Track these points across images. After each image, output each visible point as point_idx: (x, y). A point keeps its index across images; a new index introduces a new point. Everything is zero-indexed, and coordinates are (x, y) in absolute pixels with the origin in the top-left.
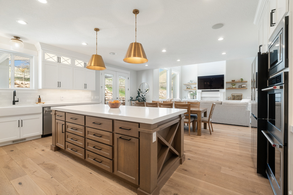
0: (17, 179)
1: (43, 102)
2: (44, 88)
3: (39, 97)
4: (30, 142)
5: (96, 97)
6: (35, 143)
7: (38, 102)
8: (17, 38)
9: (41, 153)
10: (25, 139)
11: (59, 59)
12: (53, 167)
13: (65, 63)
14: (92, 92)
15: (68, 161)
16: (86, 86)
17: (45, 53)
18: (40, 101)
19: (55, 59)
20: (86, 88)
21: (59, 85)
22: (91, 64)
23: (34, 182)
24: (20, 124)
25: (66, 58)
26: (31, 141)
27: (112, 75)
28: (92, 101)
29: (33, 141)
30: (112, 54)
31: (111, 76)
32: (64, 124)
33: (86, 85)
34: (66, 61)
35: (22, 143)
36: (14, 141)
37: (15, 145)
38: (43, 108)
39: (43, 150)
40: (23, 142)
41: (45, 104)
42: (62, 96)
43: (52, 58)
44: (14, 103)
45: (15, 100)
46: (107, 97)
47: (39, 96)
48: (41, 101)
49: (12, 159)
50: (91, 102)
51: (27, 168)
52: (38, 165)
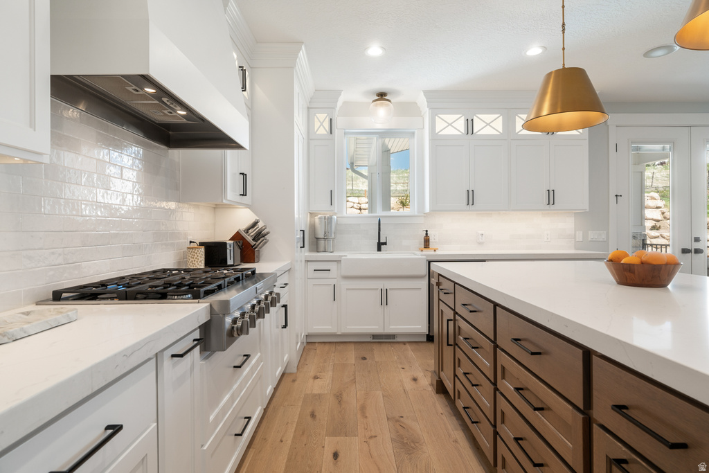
0: (338, 438)
1: (435, 247)
2: (434, 211)
3: (427, 234)
4: (402, 346)
5: (592, 235)
6: (410, 351)
7: (423, 246)
8: (382, 95)
9: (409, 385)
10: (393, 336)
11: (469, 124)
12: (412, 445)
13: (488, 131)
14: (579, 215)
15: (456, 441)
16: (551, 197)
17: (436, 115)
18: (428, 245)
19: (461, 125)
20: (551, 202)
21: (470, 198)
22: (540, 108)
23: (358, 467)
24: (384, 297)
25: (488, 118)
26: (404, 343)
27: (668, 146)
28: (576, 249)
29: (408, 346)
30: (660, 53)
31: (664, 149)
32: (452, 318)
33: (551, 193)
34: (488, 126)
35: (387, 345)
36: (375, 336)
37: (375, 347)
38: (429, 263)
39: (415, 380)
40: (390, 342)
41: (438, 252)
42: (481, 232)
43: (452, 124)
44: (379, 249)
45: (381, 241)
46: (665, 234)
47: (427, 231)
48: (431, 243)
49: (354, 381)
50: (573, 252)
51: (366, 417)
52: (388, 419)
